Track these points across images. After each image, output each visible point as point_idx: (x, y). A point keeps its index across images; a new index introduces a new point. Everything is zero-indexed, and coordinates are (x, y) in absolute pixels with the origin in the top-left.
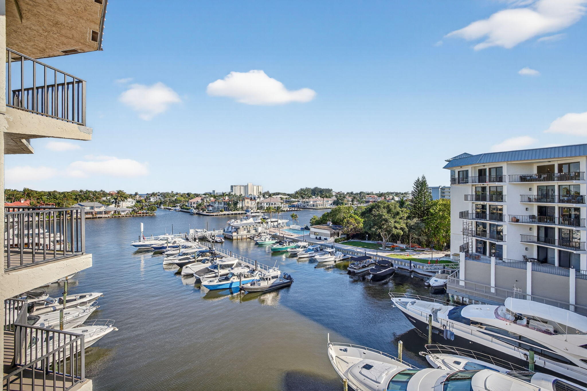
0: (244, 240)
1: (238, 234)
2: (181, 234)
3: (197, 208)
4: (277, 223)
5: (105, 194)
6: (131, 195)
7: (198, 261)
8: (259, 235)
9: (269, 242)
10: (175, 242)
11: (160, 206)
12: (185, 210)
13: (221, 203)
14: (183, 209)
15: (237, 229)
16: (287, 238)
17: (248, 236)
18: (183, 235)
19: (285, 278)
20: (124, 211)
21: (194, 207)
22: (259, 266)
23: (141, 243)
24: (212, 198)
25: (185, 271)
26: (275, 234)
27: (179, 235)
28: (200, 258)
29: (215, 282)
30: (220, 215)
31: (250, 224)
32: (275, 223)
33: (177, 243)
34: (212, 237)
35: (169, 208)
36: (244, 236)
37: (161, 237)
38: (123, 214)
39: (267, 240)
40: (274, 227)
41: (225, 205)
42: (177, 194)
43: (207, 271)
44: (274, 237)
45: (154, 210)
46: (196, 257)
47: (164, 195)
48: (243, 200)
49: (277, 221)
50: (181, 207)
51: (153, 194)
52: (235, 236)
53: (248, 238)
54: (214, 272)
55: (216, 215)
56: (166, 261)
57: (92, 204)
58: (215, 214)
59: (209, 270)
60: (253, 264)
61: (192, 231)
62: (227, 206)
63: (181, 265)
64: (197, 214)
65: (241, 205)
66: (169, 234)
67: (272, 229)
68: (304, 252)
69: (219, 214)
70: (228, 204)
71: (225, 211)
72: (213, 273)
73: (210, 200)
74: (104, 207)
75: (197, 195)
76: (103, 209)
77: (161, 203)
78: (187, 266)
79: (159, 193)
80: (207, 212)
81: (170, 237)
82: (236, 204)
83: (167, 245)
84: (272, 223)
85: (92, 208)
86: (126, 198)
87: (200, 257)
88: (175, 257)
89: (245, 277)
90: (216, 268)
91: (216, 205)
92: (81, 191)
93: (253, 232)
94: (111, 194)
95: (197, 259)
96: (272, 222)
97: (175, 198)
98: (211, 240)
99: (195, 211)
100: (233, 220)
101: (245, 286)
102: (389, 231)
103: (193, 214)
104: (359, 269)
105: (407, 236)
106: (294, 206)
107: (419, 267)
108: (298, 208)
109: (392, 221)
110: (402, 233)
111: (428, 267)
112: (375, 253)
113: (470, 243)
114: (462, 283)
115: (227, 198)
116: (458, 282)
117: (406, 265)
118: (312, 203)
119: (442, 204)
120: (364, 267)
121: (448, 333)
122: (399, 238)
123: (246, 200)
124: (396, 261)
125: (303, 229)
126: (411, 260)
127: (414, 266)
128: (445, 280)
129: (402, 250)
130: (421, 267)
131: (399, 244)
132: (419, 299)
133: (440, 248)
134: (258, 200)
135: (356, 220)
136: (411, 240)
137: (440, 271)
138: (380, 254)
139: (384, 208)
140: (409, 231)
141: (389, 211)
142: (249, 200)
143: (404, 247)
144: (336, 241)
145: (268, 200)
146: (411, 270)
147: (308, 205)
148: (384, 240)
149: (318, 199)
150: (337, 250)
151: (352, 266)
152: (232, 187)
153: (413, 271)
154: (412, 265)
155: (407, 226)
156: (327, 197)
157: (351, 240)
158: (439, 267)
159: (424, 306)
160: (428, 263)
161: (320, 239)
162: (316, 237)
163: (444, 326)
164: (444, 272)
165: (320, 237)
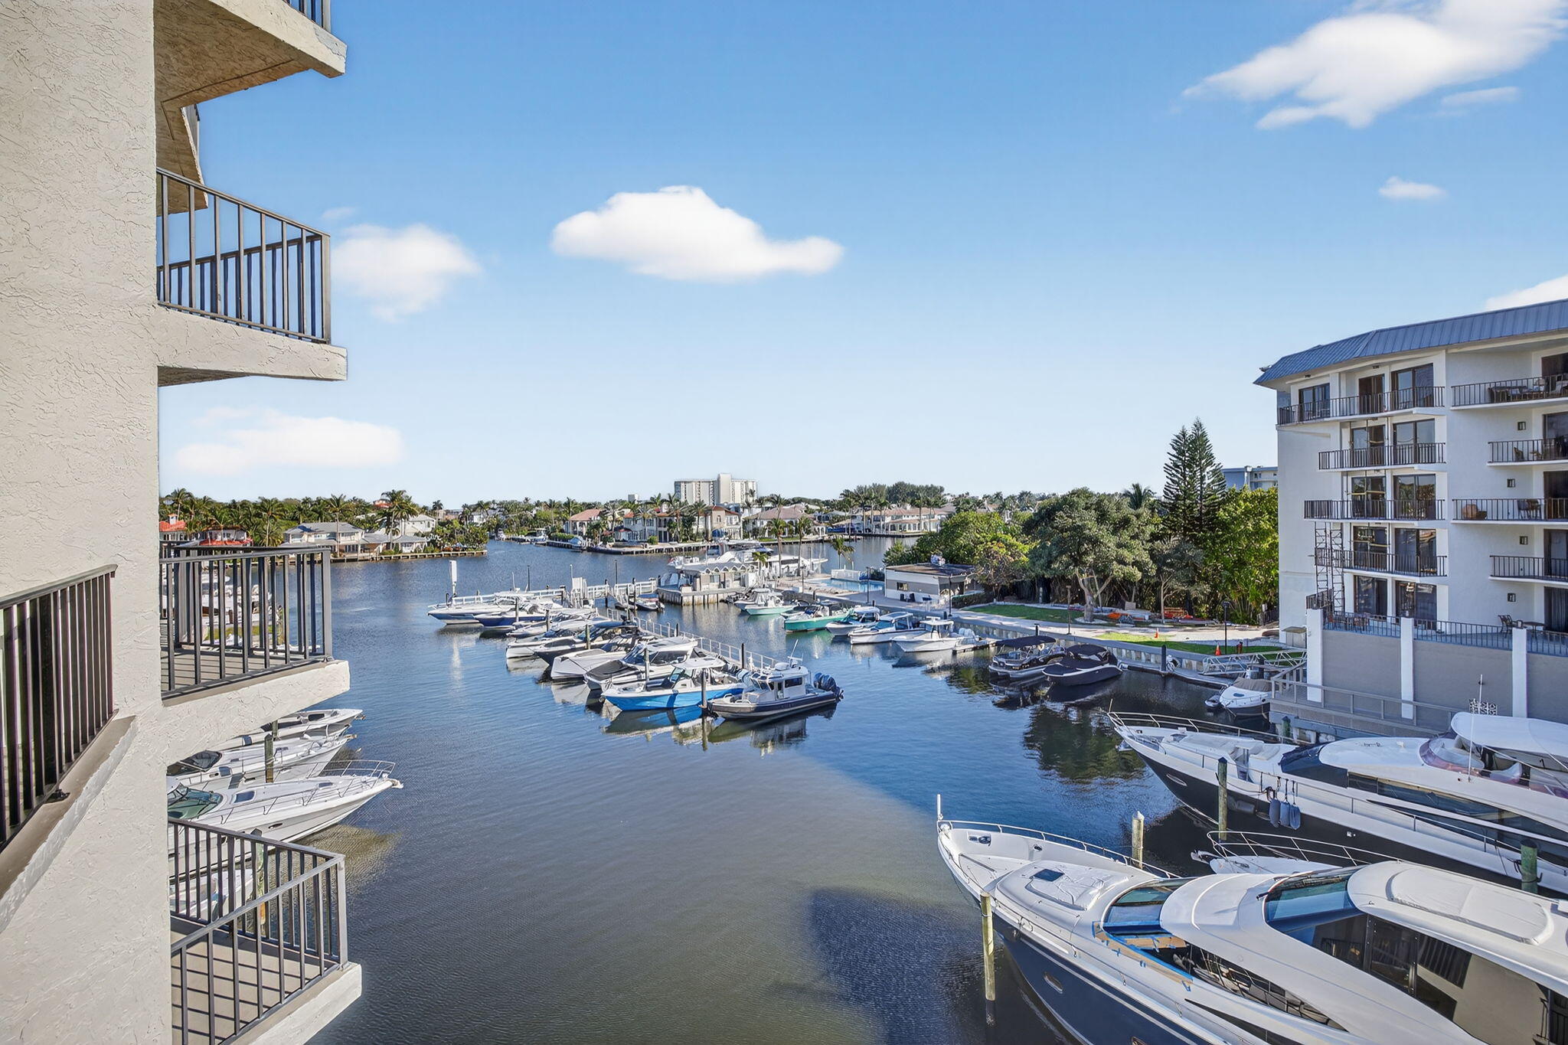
0: (711, 606)
1: (694, 590)
2: (549, 591)
3: (589, 535)
4: (796, 565)
5: (362, 507)
6: (425, 508)
7: (592, 647)
8: (751, 593)
9: (774, 611)
10: (534, 608)
11: (496, 532)
12: (560, 542)
13: (650, 522)
14: (556, 538)
15: (692, 578)
16: (822, 598)
17: (721, 597)
18: (555, 592)
19: (820, 687)
20: (406, 545)
21: (581, 533)
22: (751, 659)
23: (452, 610)
24: (627, 511)
25: (559, 669)
26: (791, 589)
27: (546, 591)
28: (599, 641)
29: (639, 692)
30: (647, 552)
31: (724, 567)
32: (790, 565)
33: (539, 610)
34: (630, 597)
35: (520, 537)
36: (711, 597)
37: (504, 594)
38: (406, 550)
39: (771, 603)
40: (789, 575)
41: (660, 526)
42: (538, 504)
43: (618, 668)
44: (788, 597)
45: (480, 542)
46: (589, 636)
47: (507, 507)
48: (707, 512)
49: (796, 561)
50: (549, 536)
51: (480, 506)
52: (687, 595)
53: (722, 601)
54: (635, 669)
55: (637, 553)
56: (512, 649)
57: (332, 526)
58: (634, 549)
59: (622, 666)
60: (736, 658)
61: (578, 584)
62: (666, 529)
63: (549, 658)
64: (589, 549)
65: (701, 527)
66: (523, 589)
67: (785, 580)
68: (870, 629)
69: (645, 549)
70: (669, 523)
71: (660, 541)
72: (633, 672)
73: (622, 514)
74: (360, 534)
75: (589, 506)
76: (358, 538)
77: (498, 527)
78: (565, 656)
79: (494, 502)
80: (613, 546)
81: (523, 596)
82: (689, 522)
83: (517, 614)
84: (783, 566)
85: (333, 536)
86: (412, 512)
87: (600, 638)
88: (536, 639)
89: (713, 682)
90: (642, 662)
91: (638, 527)
92: (306, 501)
93: (734, 585)
94: (375, 507)
95: (592, 644)
96: (783, 562)
97: (535, 512)
98: (626, 604)
99: (587, 543)
100: (681, 558)
101: (716, 702)
102: (1101, 571)
103: (581, 550)
104: (1021, 668)
105: (1155, 588)
106: (841, 530)
107: (1190, 665)
108: (852, 535)
109: (1110, 542)
110: (1139, 575)
111: (1216, 662)
112: (1064, 631)
113: (1338, 587)
114: (1315, 695)
115: (665, 508)
116: (1303, 691)
117: (1152, 660)
118: (888, 520)
119: (1254, 498)
120: (1034, 663)
121: (1283, 810)
122: (1130, 593)
123: (715, 513)
124: (1124, 651)
125: (866, 578)
126: (1165, 646)
127: (1174, 662)
128: (1264, 694)
129: (1138, 624)
130: (1194, 663)
131: (1130, 609)
132: (1194, 730)
133: (1249, 620)
134: (746, 514)
135: (1009, 546)
136: (1164, 595)
137: (1248, 672)
138: (1077, 632)
139: (1086, 509)
140: (1159, 571)
141: (1102, 517)
142: (722, 513)
143: (1147, 618)
144: (957, 603)
145: (773, 514)
146: (1166, 672)
147: (878, 526)
148: (1088, 598)
149: (906, 509)
150: (960, 623)
151: (1001, 660)
152: (677, 485)
153: (1171, 676)
154: (1169, 658)
155: (1152, 556)
156: (929, 504)
157: (998, 603)
158: (1245, 663)
159: (1210, 744)
160: (1214, 654)
161: (912, 599)
162: (902, 596)
163: (1269, 789)
164: (1260, 675)
165: (912, 596)
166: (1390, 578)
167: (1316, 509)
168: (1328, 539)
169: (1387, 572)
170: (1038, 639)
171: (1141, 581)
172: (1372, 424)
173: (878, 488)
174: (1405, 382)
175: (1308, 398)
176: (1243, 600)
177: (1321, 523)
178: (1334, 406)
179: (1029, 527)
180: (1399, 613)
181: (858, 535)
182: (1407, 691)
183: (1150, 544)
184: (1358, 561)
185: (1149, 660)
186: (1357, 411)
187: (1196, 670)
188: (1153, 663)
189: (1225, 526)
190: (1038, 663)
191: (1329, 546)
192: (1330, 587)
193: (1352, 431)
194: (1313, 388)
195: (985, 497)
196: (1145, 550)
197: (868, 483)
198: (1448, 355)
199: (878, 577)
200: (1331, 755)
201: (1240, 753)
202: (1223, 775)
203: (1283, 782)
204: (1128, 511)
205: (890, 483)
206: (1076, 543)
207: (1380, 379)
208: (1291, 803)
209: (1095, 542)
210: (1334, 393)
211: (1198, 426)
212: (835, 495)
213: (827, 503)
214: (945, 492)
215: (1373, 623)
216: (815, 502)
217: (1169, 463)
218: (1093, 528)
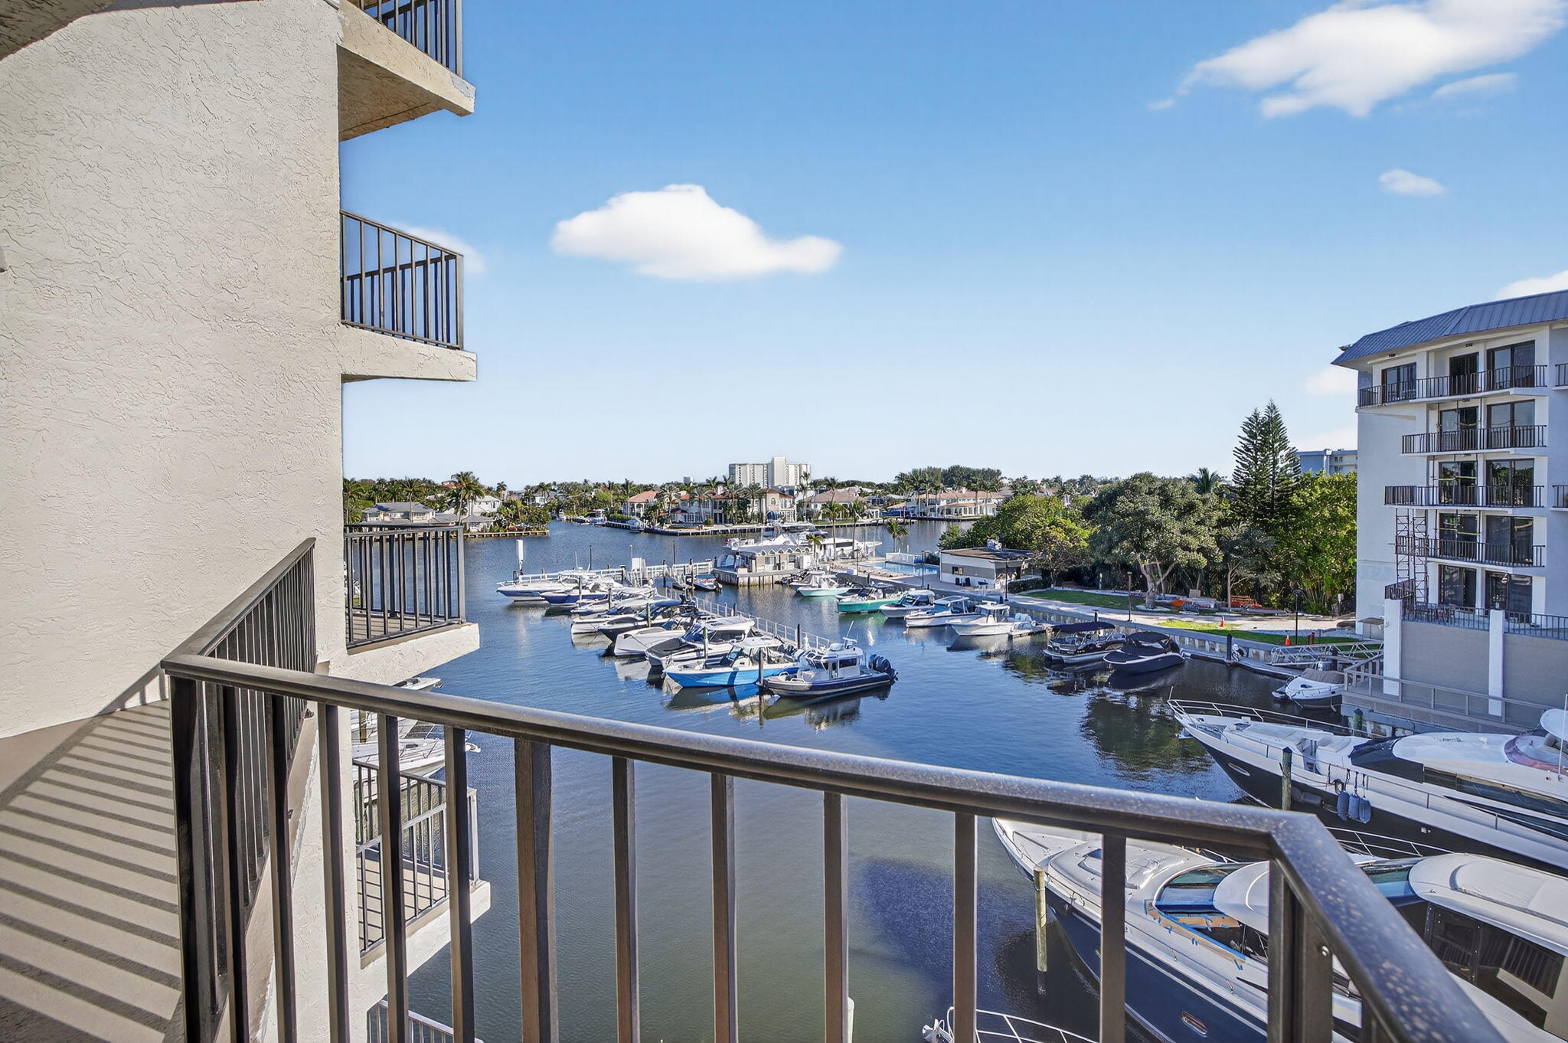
1: (750, 571)
2: (611, 570)
3: (647, 517)
4: (851, 547)
5: (431, 487)
6: (490, 489)
7: (653, 625)
8: (806, 575)
9: (829, 592)
10: (596, 587)
11: (557, 512)
12: (617, 522)
13: (706, 505)
14: (614, 519)
15: (748, 560)
16: (877, 581)
17: (776, 578)
18: (615, 571)
19: (875, 668)
20: (473, 524)
21: (638, 515)
22: (806, 639)
23: (519, 588)
24: (683, 493)
25: (622, 646)
26: (846, 572)
27: (607, 570)
28: (660, 619)
29: (698, 669)
30: (703, 533)
31: (780, 549)
32: (845, 548)
33: (602, 589)
34: (687, 578)
35: (579, 518)
36: (766, 578)
37: (567, 573)
38: (474, 529)
39: (825, 585)
40: (843, 556)
41: (715, 508)
42: (597, 486)
43: (677, 645)
44: (842, 579)
45: (543, 522)
46: (649, 615)
47: (567, 488)
48: (762, 495)
49: (851, 544)
50: (608, 516)
51: (542, 487)
52: (743, 576)
53: (777, 583)
54: (694, 647)
55: (693, 534)
56: (577, 626)
57: (405, 506)
58: (690, 531)
59: (682, 643)
60: (791, 638)
61: (637, 563)
62: (721, 511)
63: (612, 635)
64: (647, 531)
65: (756, 510)
66: (585, 568)
67: (838, 563)
68: (925, 613)
69: (701, 531)
70: (724, 506)
71: (716, 523)
72: (693, 650)
73: (678, 496)
74: (431, 513)
75: (647, 488)
76: (429, 517)
77: (559, 508)
78: (628, 633)
79: (555, 484)
80: (670, 528)
81: (585, 575)
82: (743, 505)
83: (580, 593)
84: (838, 549)
85: (407, 515)
86: (478, 493)
87: (660, 617)
88: (599, 616)
89: (770, 661)
90: (700, 640)
91: (694, 509)
92: (381, 482)
93: (789, 567)
94: (442, 488)
95: (653, 622)
96: (838, 545)
97: (593, 494)
98: (684, 584)
99: (645, 524)
100: (737, 540)
101: (772, 680)
102: (1165, 558)
103: (637, 531)
104: (1075, 653)
105: (1222, 576)
106: (896, 514)
107: (1257, 655)
108: (907, 518)
109: (1174, 528)
110: (1204, 562)
111: (1286, 652)
112: (1124, 618)
113: (1420, 577)
114: (1391, 689)
115: (720, 490)
116: (1378, 684)
117: (1217, 650)
118: (943, 503)
119: (1332, 482)
120: (1090, 649)
121: (1352, 803)
122: (1194, 580)
123: (770, 496)
124: (1187, 640)
125: (920, 562)
126: (1230, 635)
127: (1240, 651)
128: (1334, 686)
129: (1203, 612)
130: (1262, 653)
131: (1195, 597)
132: (1258, 719)
133: (1324, 610)
134: (800, 497)
135: (1068, 531)
136: (1232, 582)
137: (1321, 664)
138: (1138, 619)
139: (1150, 493)
140: (1226, 558)
141: (1166, 502)
142: (777, 496)
143: (1212, 606)
144: (1013, 588)
145: (827, 497)
146: (1232, 662)
147: (933, 510)
148: (1150, 585)
149: (961, 492)
150: (1016, 608)
151: (1058, 645)
152: (732, 468)
153: (1236, 665)
154: (1235, 647)
155: (1219, 543)
156: (986, 488)
157: (1056, 588)
158: (1317, 654)
159: (1275, 734)
160: (1283, 644)
161: (968, 583)
162: (957, 580)
163: (1337, 782)
164: (1333, 666)
165: (968, 580)
166: (1480, 568)
167: (1396, 495)
168: (1411, 526)
169: (1476, 562)
170: (1097, 625)
171: (1206, 568)
172: (1462, 405)
173: (932, 472)
174: (1503, 361)
175: (1392, 378)
176: (1317, 589)
177: (1402, 509)
178: (1421, 387)
179: (1089, 512)
180: (1489, 605)
181: (913, 518)
182: (1495, 686)
183: (1216, 530)
184: (1445, 551)
185: (1214, 649)
186: (1446, 391)
187: (1260, 660)
188: (1219, 651)
189: (1298, 512)
190: (1095, 649)
191: (1411, 533)
192: (1412, 577)
193: (1441, 413)
194: (1398, 368)
195: (1044, 481)
196: (1211, 536)
197: (922, 466)
198: (1552, 331)
199: (933, 561)
200: (1405, 748)
201: (1307, 745)
202: (1288, 764)
203: (1353, 775)
204: (1194, 496)
205: (945, 466)
206: (1138, 528)
207: (1473, 357)
208: (1361, 796)
209: (1158, 527)
210: (1421, 374)
211: (1272, 408)
212: (890, 478)
213: (881, 486)
214: (1003, 475)
215: (1458, 614)
216: (870, 485)
217: (1239, 446)
218: (1156, 514)
